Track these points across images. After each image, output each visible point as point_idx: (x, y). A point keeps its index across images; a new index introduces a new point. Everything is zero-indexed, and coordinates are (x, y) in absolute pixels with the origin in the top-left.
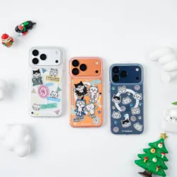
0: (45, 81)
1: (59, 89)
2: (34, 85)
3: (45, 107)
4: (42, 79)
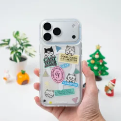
4: (56, 59)
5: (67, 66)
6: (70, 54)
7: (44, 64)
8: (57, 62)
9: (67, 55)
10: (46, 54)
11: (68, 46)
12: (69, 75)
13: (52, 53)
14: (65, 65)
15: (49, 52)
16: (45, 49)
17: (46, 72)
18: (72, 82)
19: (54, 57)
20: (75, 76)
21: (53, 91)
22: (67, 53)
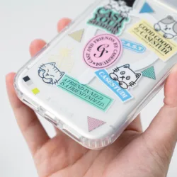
0: (128, 32)
1: (149, 72)
2: (93, 22)
3: (74, 87)
4: (124, 23)
6: (161, 33)
7: (92, 17)
8: (121, 30)
9: (156, 30)
11: (170, 18)
13: (128, 8)
14: (134, 47)
18: (120, 84)
21: (62, 74)
22: (157, 27)
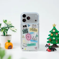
5: (33, 33)
10: (23, 28)
11: (33, 25)
12: (33, 37)
15: (25, 27)
16: (23, 26)
17: (23, 36)
19: (27, 29)
20: (36, 37)
